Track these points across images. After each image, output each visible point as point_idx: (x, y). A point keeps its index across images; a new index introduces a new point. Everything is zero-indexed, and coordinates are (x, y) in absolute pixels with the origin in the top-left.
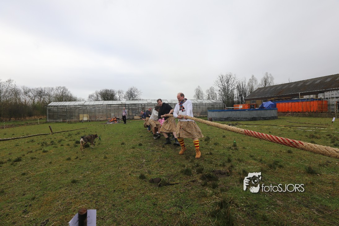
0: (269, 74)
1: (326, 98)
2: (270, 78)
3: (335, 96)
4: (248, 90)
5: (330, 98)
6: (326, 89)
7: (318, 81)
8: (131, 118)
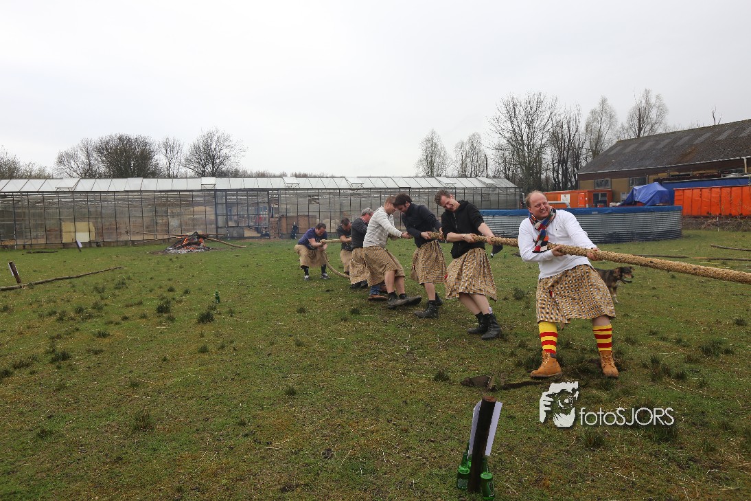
0: (653, 94)
2: (654, 110)
4: (587, 145)
8: (235, 235)
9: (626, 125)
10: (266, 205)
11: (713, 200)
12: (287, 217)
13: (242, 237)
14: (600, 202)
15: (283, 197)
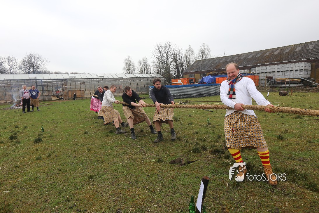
0: (206, 45)
1: (257, 73)
2: (206, 50)
3: (264, 71)
4: (185, 62)
5: (260, 73)
6: (257, 64)
7: (251, 56)
8: (47, 99)
10: (61, 86)
12: (71, 91)
13: (50, 100)
14: (192, 82)
15: (69, 82)
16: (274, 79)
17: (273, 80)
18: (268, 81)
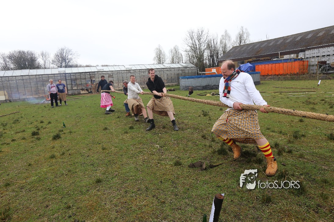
0: (244, 28)
1: (307, 58)
2: (245, 34)
3: (315, 55)
4: (221, 49)
5: (310, 58)
6: (307, 47)
7: (299, 38)
8: (76, 93)
9: (235, 41)
10: (90, 79)
11: (269, 69)
13: (80, 94)
15: (96, 75)
16: (329, 64)
17: (327, 65)
18: (320, 66)
